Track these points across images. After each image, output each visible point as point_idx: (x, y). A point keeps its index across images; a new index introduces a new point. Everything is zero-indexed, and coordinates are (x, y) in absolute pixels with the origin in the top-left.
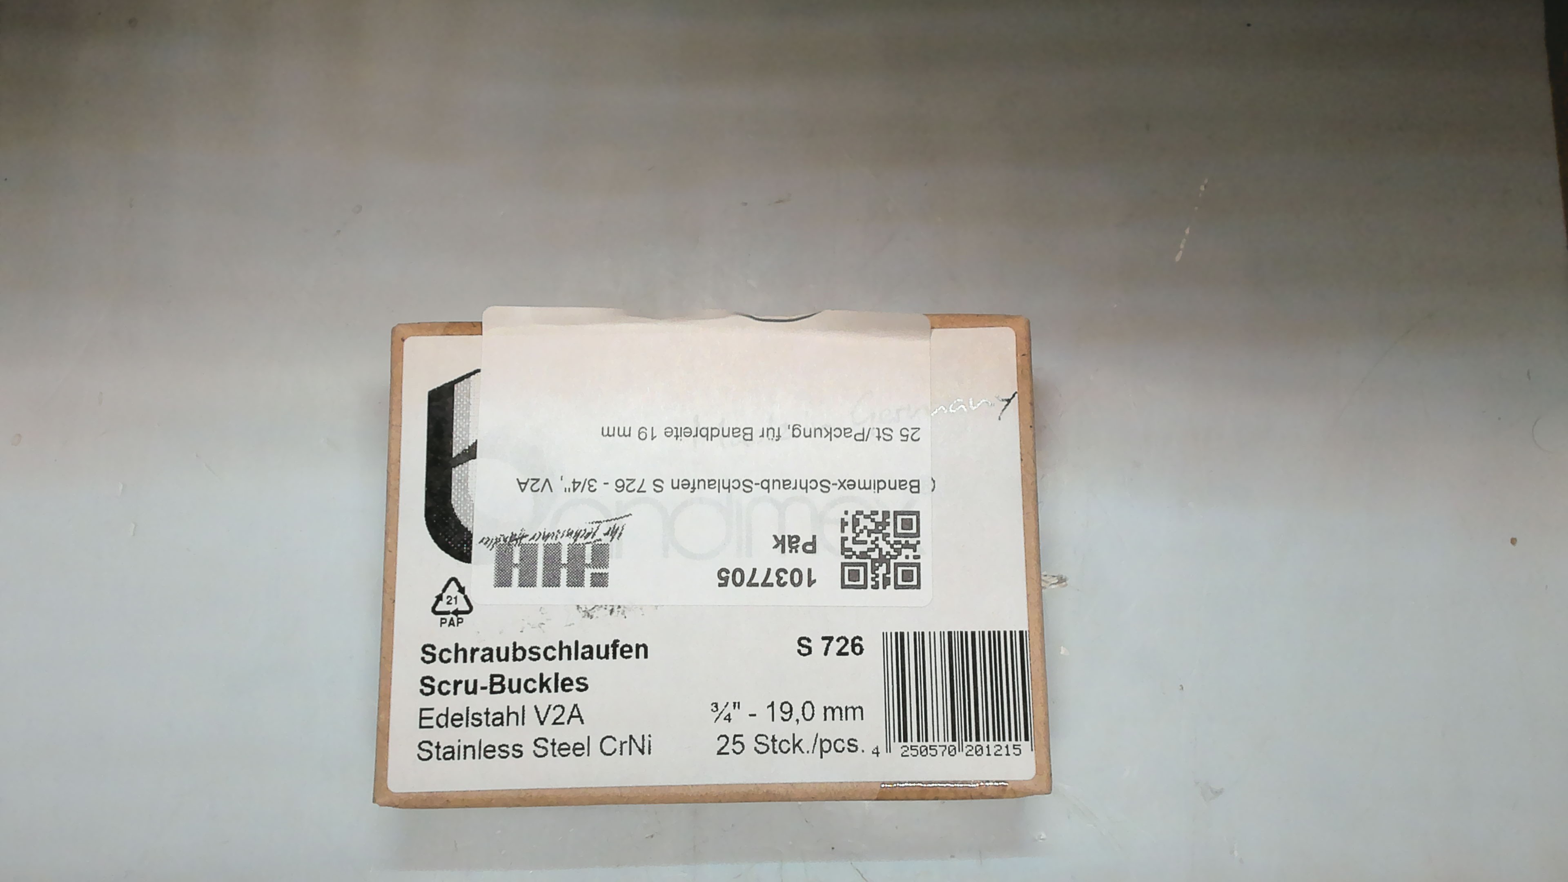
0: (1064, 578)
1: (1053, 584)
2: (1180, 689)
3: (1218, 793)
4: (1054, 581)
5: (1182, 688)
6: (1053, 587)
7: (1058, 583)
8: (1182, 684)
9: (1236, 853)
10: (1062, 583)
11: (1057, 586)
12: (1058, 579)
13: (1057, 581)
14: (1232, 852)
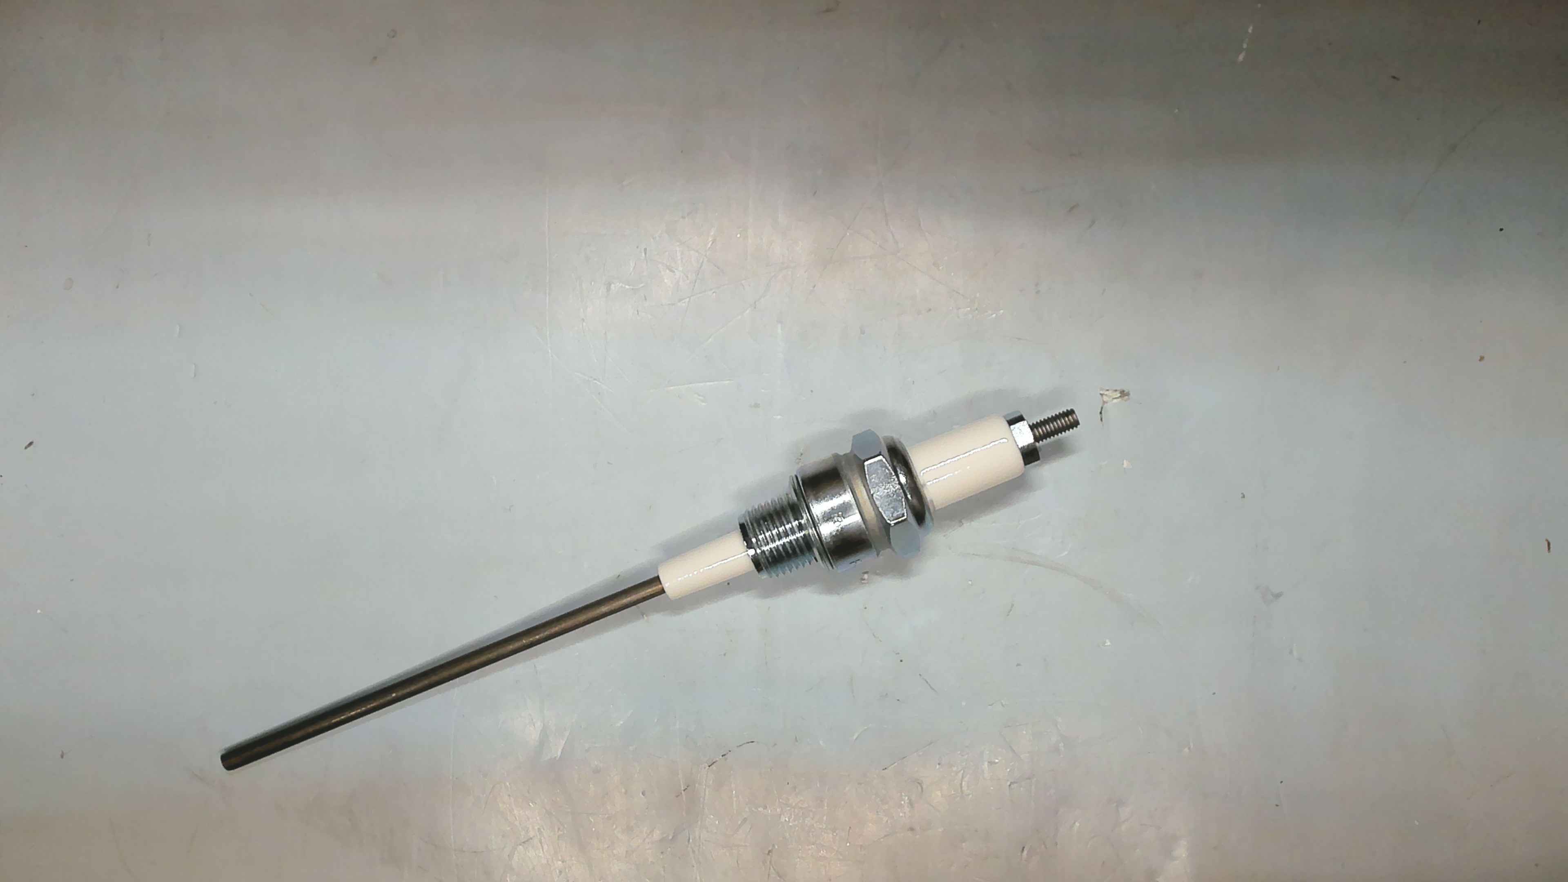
0: (1126, 391)
1: (1116, 398)
2: (1242, 497)
3: (1278, 596)
4: (1116, 395)
5: (1244, 497)
6: (1115, 401)
7: (1120, 397)
8: (1245, 493)
9: (1295, 652)
10: (1123, 397)
11: (1119, 400)
12: (1121, 393)
13: (1119, 395)
14: (1291, 652)
